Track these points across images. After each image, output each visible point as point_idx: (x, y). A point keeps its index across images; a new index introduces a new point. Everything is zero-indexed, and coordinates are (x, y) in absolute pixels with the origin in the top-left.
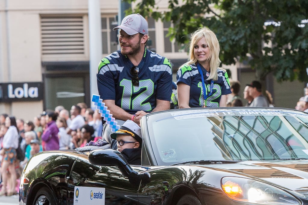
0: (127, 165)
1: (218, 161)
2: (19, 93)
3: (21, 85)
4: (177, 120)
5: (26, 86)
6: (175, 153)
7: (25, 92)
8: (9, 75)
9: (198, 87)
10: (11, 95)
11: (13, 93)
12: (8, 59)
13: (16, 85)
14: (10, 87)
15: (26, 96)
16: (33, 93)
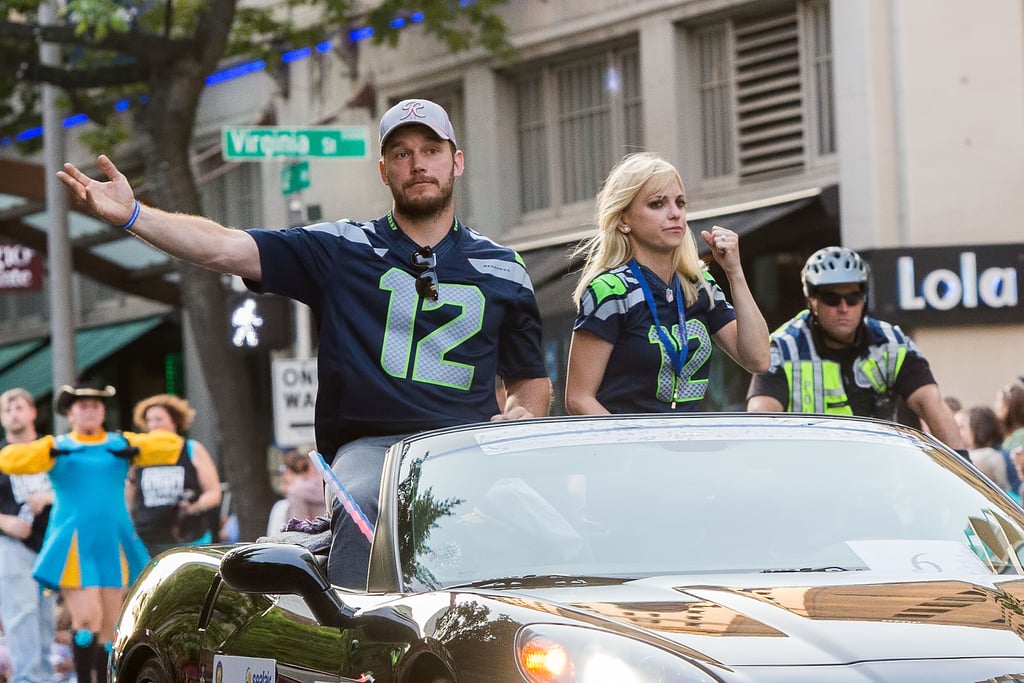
0: (326, 592)
1: (576, 579)
2: (942, 289)
3: (946, 257)
4: (489, 454)
5: (968, 261)
6: (459, 554)
7: (964, 287)
8: (901, 218)
9: (652, 342)
10: (909, 301)
11: (918, 292)
12: (898, 153)
13: (930, 259)
14: (906, 266)
15: (970, 301)
16: (999, 290)
